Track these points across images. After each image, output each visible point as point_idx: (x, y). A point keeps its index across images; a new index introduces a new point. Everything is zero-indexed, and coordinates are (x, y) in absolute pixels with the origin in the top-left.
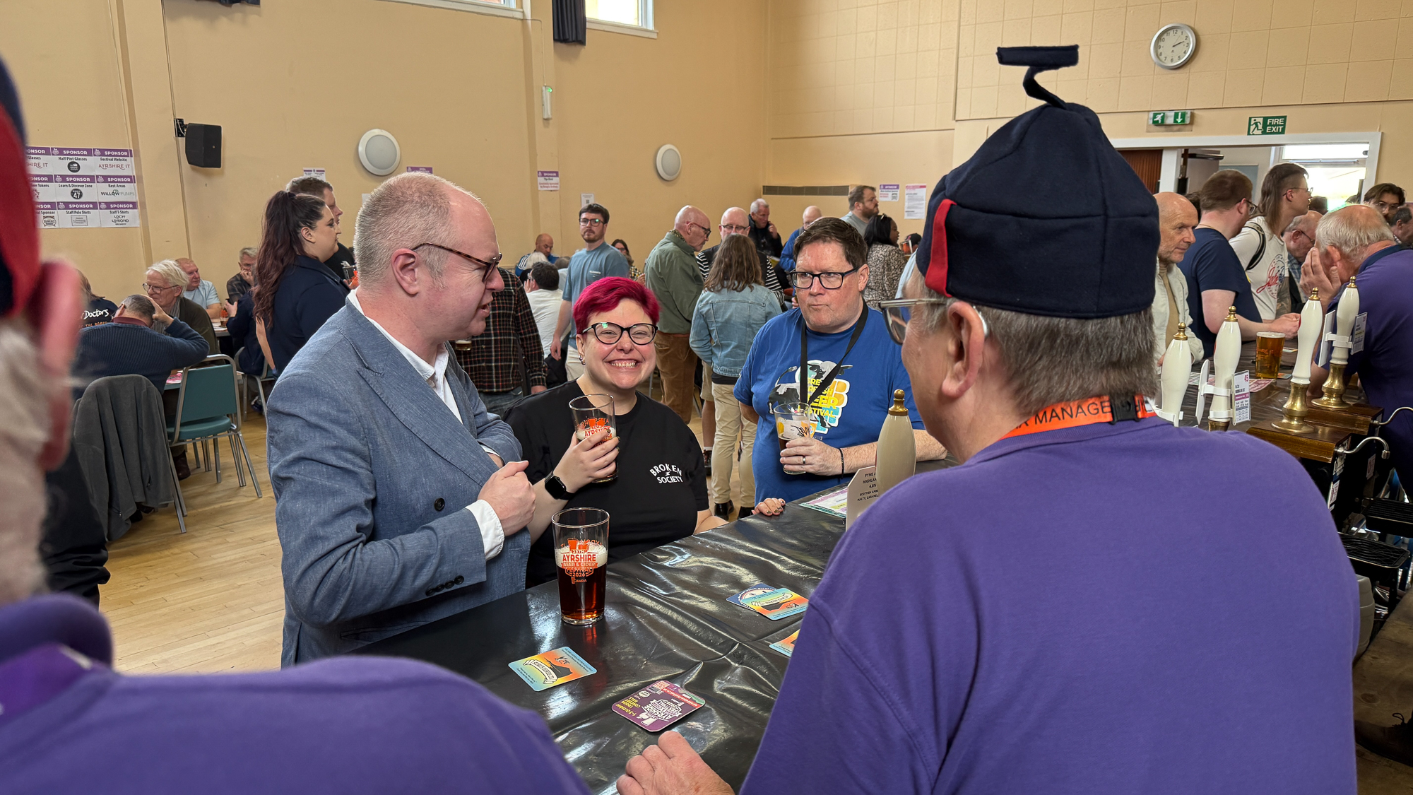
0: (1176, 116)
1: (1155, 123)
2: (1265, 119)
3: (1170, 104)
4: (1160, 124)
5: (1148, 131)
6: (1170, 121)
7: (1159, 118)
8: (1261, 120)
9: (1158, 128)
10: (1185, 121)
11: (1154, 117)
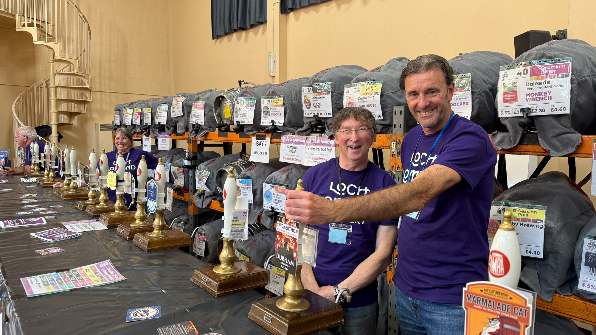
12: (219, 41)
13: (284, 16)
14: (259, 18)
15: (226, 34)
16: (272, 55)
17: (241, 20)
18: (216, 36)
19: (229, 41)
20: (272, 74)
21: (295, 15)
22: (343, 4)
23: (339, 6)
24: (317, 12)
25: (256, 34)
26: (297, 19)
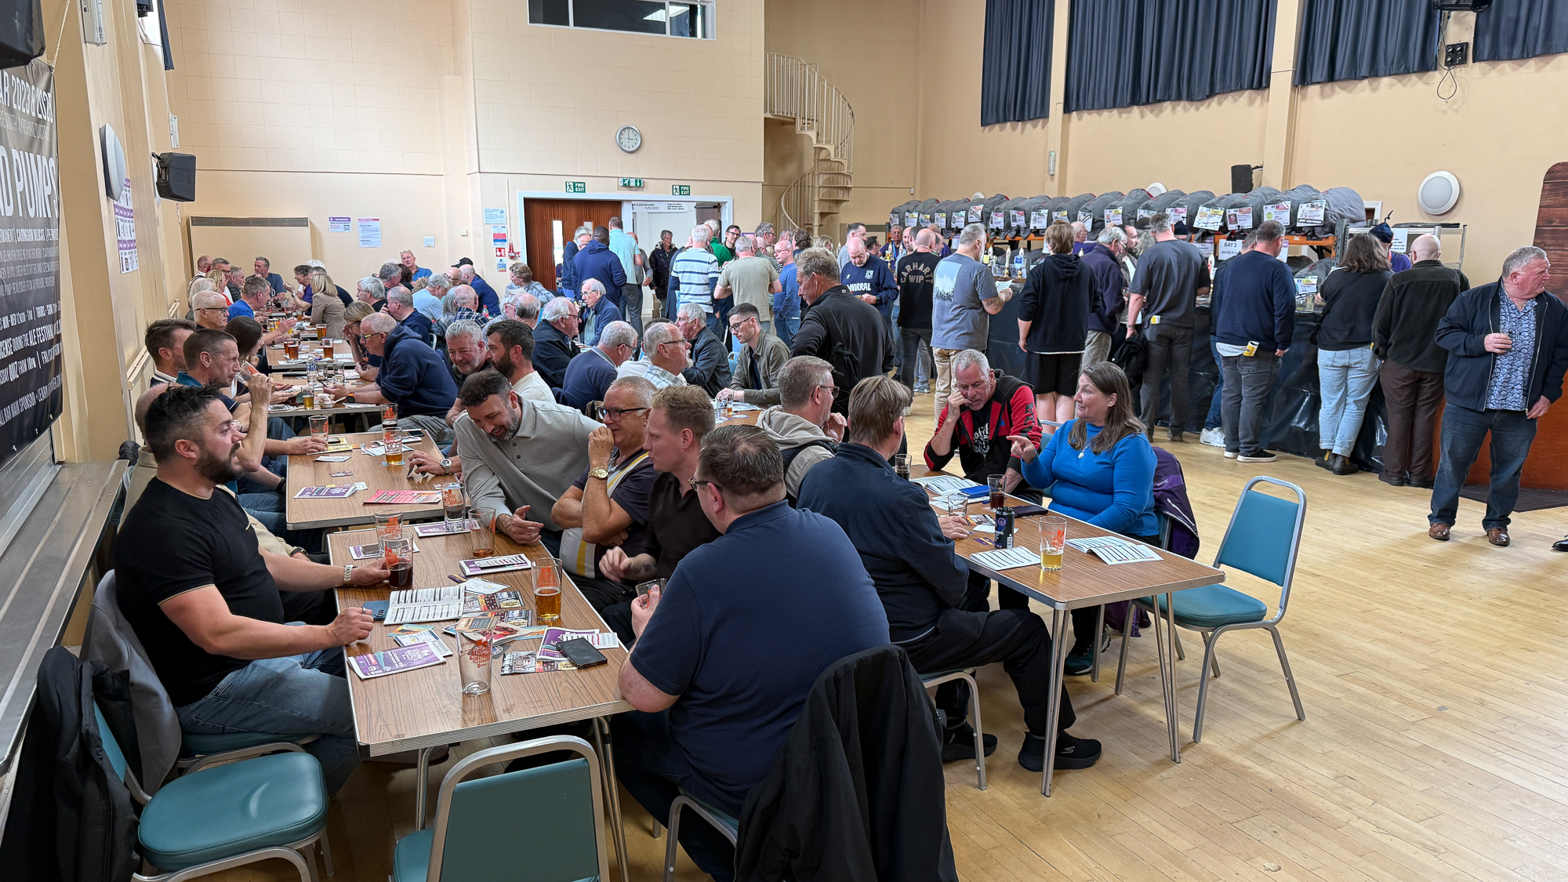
0: (636, 181)
1: (625, 185)
2: (680, 186)
3: (632, 174)
4: (627, 186)
5: (618, 190)
6: (633, 184)
7: (626, 182)
8: (678, 187)
9: (626, 189)
10: (640, 185)
11: (624, 180)
12: (987, 128)
13: (1066, 115)
14: (1040, 114)
15: (998, 122)
16: (1053, 154)
17: (1019, 112)
18: (985, 122)
19: (1002, 130)
20: (1052, 173)
21: (1078, 115)
22: (1124, 112)
23: (1120, 114)
24: (1100, 116)
25: (1035, 127)
26: (1080, 119)
